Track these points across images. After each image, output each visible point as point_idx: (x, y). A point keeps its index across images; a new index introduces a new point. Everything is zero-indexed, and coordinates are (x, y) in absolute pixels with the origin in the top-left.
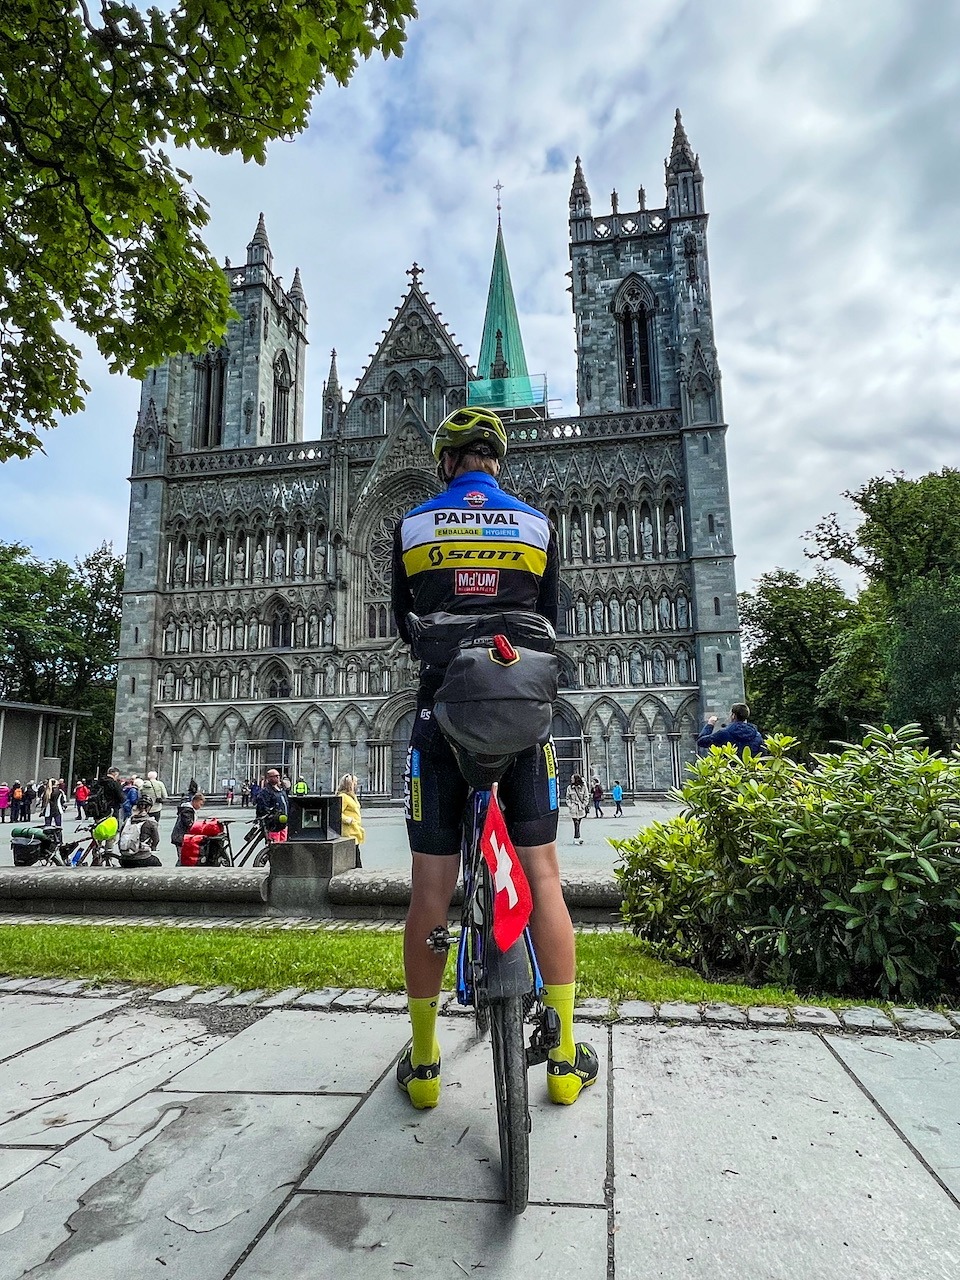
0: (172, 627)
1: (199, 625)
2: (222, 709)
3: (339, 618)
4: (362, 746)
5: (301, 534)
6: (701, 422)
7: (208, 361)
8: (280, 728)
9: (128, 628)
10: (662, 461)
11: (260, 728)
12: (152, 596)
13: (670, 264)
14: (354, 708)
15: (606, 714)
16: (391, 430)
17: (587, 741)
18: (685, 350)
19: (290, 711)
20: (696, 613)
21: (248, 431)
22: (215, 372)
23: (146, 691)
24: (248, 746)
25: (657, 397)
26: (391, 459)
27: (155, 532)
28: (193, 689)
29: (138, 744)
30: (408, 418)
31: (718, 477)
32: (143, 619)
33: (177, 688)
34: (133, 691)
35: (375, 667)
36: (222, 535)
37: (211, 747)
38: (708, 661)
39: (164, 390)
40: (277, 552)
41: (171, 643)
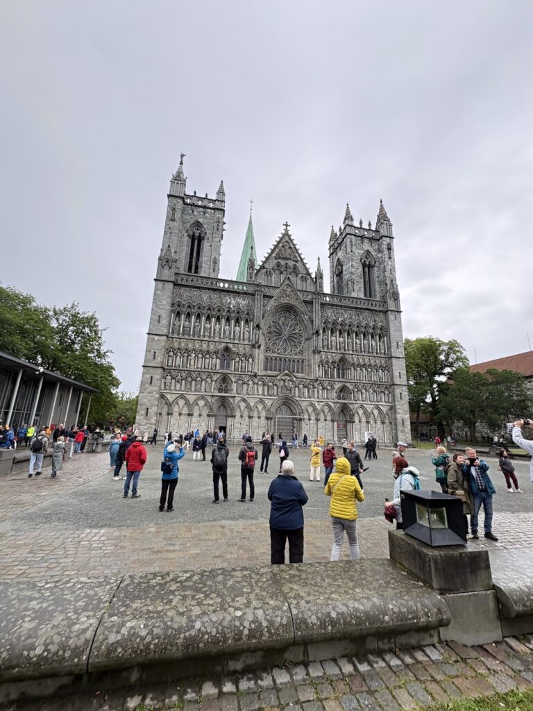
0: (171, 354)
1: (186, 354)
2: (197, 397)
3: (256, 360)
4: (263, 418)
5: (238, 321)
6: (394, 309)
7: (194, 235)
8: (222, 407)
9: (150, 351)
10: (379, 319)
11: (215, 407)
12: (165, 338)
13: (380, 251)
14: (261, 401)
15: (361, 412)
16: (281, 285)
17: (353, 422)
18: (388, 282)
19: (231, 400)
20: (392, 377)
21: (214, 271)
22: (197, 241)
23: (158, 384)
24: (208, 416)
25: (375, 296)
26: (280, 297)
27: (168, 307)
28: (181, 385)
29: (153, 410)
30: (287, 282)
31: (399, 329)
32: (159, 348)
33: (173, 384)
34: (151, 383)
35: (270, 384)
36: (199, 315)
37: (190, 415)
38: (398, 395)
39: (176, 242)
40: (227, 327)
41: (170, 361)
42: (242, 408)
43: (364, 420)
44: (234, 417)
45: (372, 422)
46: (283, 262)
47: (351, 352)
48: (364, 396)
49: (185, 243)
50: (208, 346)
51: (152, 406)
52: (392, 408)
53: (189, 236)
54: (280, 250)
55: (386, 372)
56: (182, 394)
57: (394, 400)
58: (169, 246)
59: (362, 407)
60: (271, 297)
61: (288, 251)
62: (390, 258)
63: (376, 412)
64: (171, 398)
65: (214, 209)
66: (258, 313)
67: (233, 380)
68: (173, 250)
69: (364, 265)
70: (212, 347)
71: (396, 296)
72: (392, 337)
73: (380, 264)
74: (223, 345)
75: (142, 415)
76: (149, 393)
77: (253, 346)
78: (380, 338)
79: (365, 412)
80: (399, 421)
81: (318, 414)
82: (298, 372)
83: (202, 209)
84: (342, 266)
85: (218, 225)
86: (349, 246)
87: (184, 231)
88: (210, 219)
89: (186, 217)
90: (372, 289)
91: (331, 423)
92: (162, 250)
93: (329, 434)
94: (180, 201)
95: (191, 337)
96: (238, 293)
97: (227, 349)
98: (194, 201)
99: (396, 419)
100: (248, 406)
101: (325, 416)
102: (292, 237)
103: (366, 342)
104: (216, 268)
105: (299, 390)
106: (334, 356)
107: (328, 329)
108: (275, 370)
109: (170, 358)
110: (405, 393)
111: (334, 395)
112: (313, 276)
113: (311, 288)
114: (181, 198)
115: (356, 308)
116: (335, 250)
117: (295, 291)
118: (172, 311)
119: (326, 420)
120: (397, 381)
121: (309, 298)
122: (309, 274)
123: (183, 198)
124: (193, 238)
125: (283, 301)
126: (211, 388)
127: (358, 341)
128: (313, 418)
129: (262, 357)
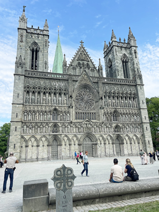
0: (26, 114)
1: (34, 114)
2: (41, 136)
3: (71, 114)
4: (77, 145)
5: (60, 94)
6: (139, 83)
7: (33, 49)
8: (55, 141)
9: (14, 113)
10: (133, 89)
11: (51, 141)
12: (22, 105)
13: (131, 54)
14: (75, 136)
15: (127, 138)
16: (81, 74)
17: (123, 144)
18: (136, 70)
19: (59, 136)
20: (141, 119)
21: (46, 68)
22: (35, 52)
23: (20, 131)
24: (48, 146)
25: (130, 78)
26: (81, 81)
27: (23, 89)
28: (32, 130)
29: (18, 145)
30: (84, 73)
31: (143, 94)
32: (19, 111)
33: (28, 130)
34: (16, 130)
35: (79, 126)
36: (39, 92)
37: (38, 146)
38: (145, 128)
39: (24, 54)
40: (55, 98)
41: (25, 118)
42: (66, 140)
43: (129, 142)
44: (62, 145)
45: (133, 143)
46: (81, 62)
47: (119, 107)
48: (128, 129)
49: (29, 54)
50: (46, 108)
51: (17, 143)
52: (143, 135)
53: (31, 50)
54: (80, 56)
55: (138, 116)
56: (33, 135)
57: (143, 131)
58: (21, 56)
59: (127, 135)
60: (77, 81)
61: (84, 56)
62: (136, 57)
63: (135, 138)
64: (27, 137)
65: (43, 35)
66: (70, 90)
67: (60, 126)
68: (23, 58)
69: (123, 62)
70: (47, 109)
71: (140, 77)
72: (140, 98)
73: (131, 60)
74: (54, 107)
75: (12, 148)
76: (15, 136)
77: (69, 107)
78: (134, 99)
79: (129, 138)
80: (147, 142)
81: (105, 141)
82: (93, 119)
83: (37, 35)
84: (112, 63)
85: (46, 44)
86: (115, 52)
87: (28, 48)
88: (42, 40)
89: (28, 40)
90: (128, 74)
91: (112, 145)
92: (17, 58)
93: (112, 151)
94: (25, 31)
95: (36, 104)
96: (59, 80)
97: (55, 109)
98: (32, 31)
99: (145, 141)
100: (69, 139)
101: (109, 142)
102: (85, 49)
103: (126, 101)
104: (47, 67)
105: (95, 128)
106: (111, 110)
107: (107, 96)
108: (81, 119)
109: (25, 116)
110: (149, 127)
111: (113, 130)
112: (97, 69)
113: (97, 75)
114: (25, 29)
115: (120, 84)
116: (107, 54)
117: (88, 77)
118: (25, 91)
119: (109, 144)
120: (144, 121)
121: (96, 80)
122: (95, 68)
123: (26, 30)
124: (33, 51)
125: (83, 83)
126: (48, 131)
127: (122, 101)
128: (103, 143)
129: (74, 113)
